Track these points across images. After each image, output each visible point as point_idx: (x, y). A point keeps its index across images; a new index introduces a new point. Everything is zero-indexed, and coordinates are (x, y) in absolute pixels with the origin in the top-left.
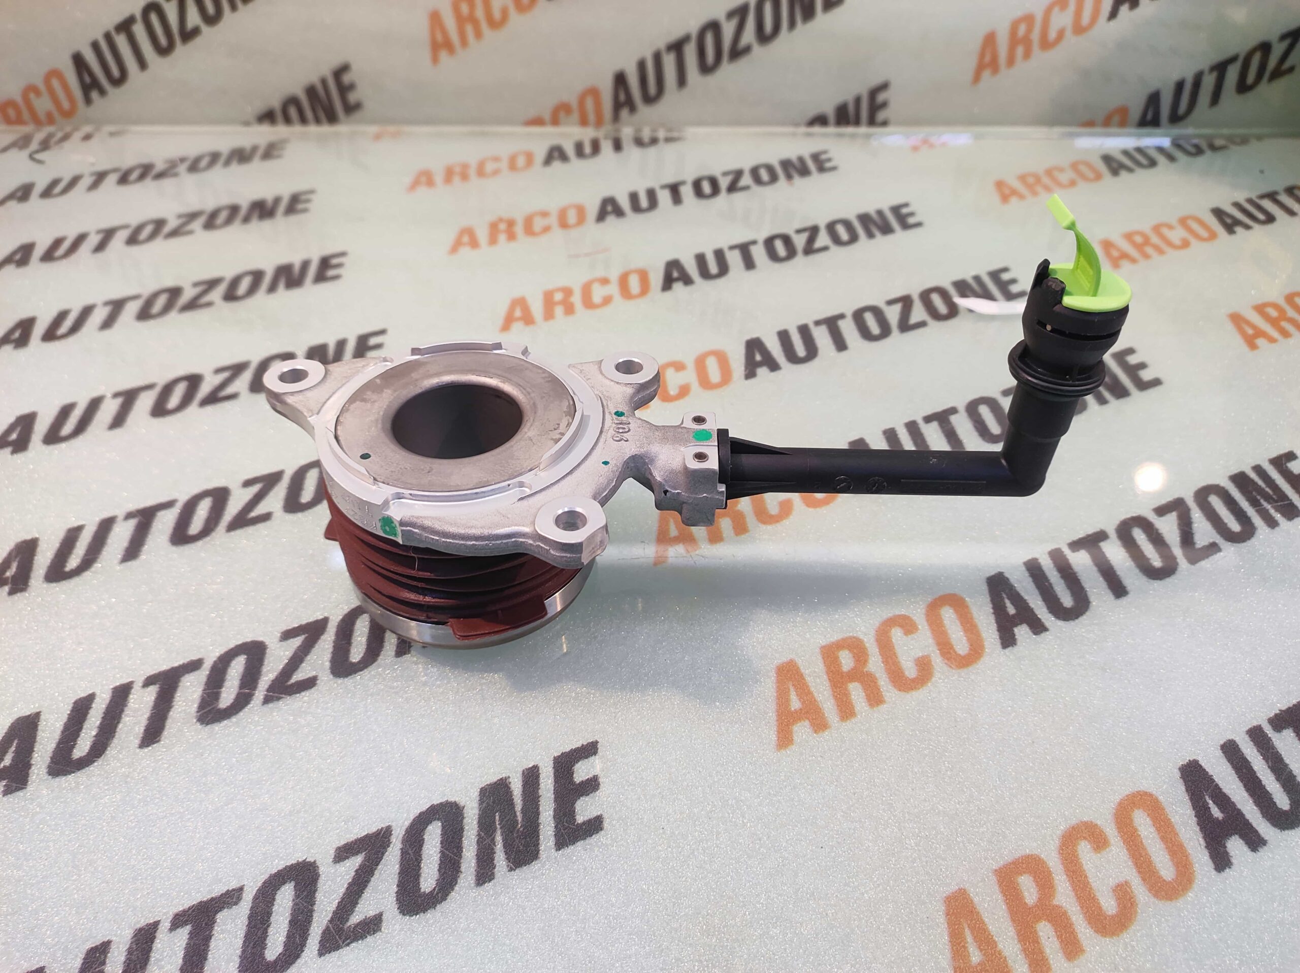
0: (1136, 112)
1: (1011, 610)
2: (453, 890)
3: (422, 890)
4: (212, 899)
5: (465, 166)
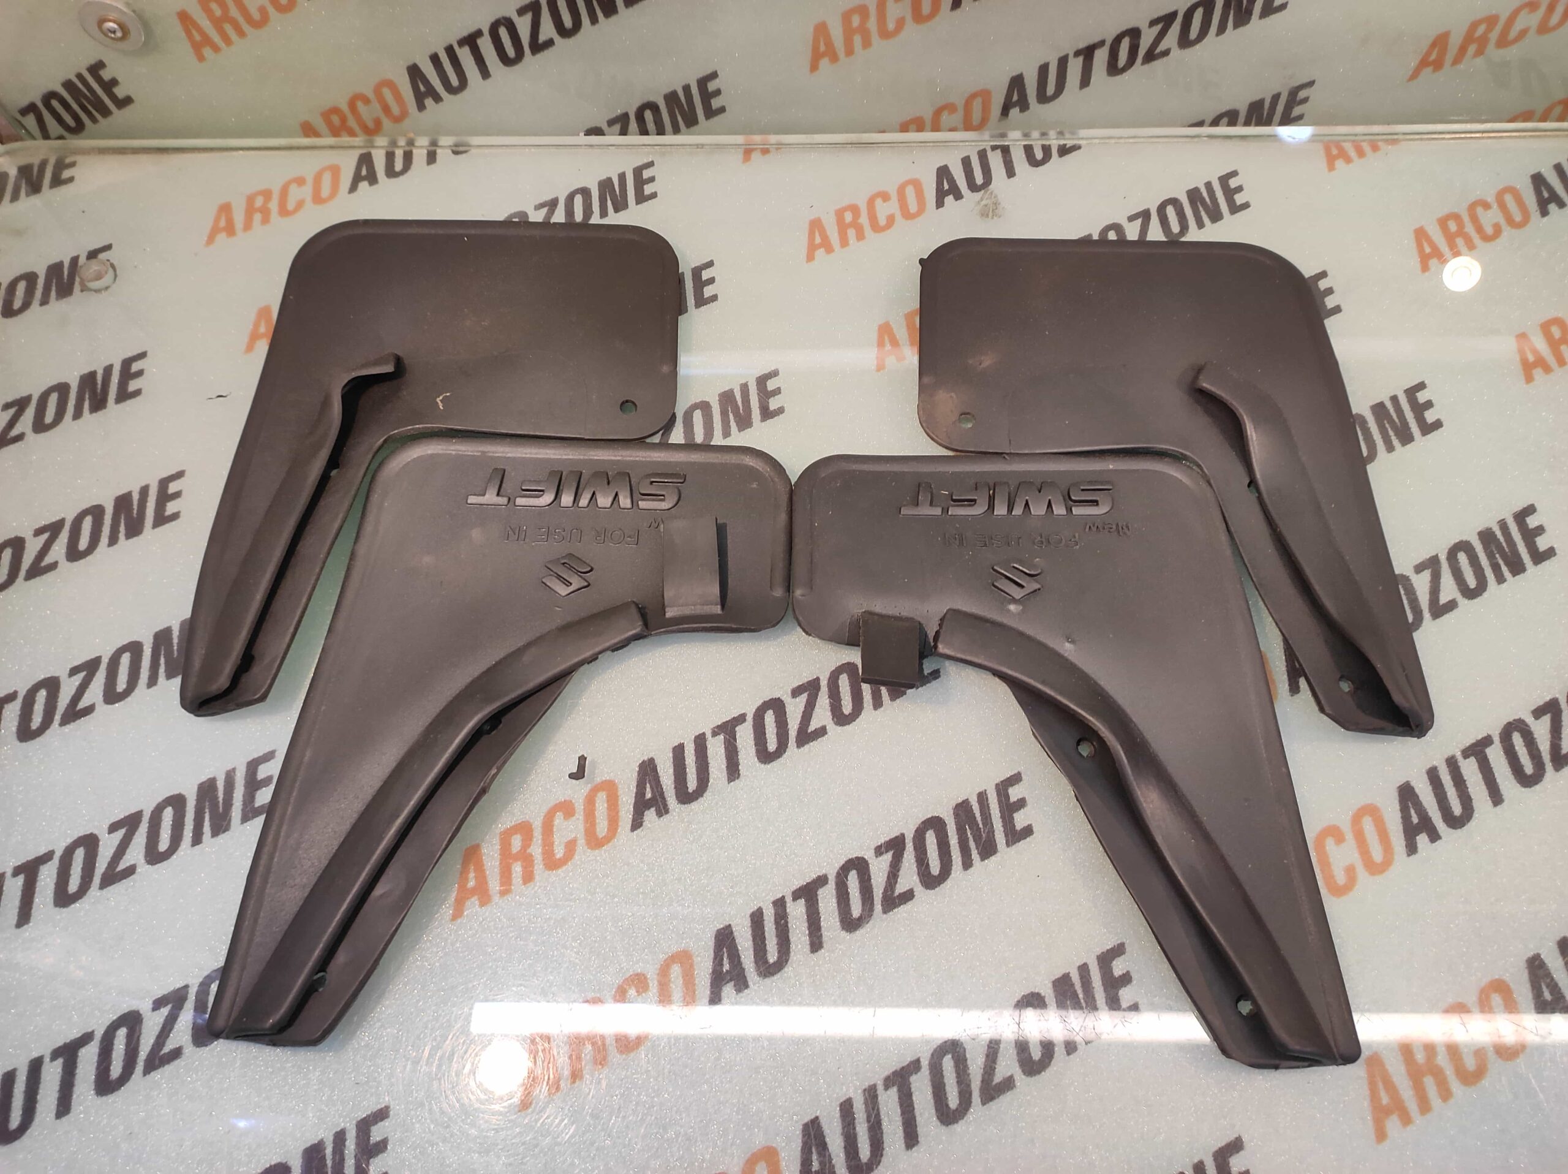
2: (1053, 1059)
3: (1034, 1060)
5: (854, 209)
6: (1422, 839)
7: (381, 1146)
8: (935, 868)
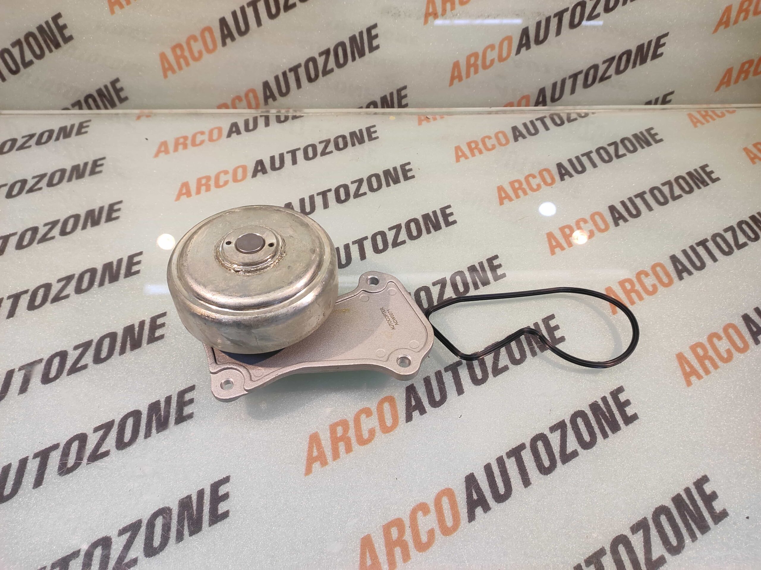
0: (533, 99)
1: (413, 403)
2: (166, 545)
3: (154, 547)
4: (68, 556)
5: (186, 138)
6: (416, 414)
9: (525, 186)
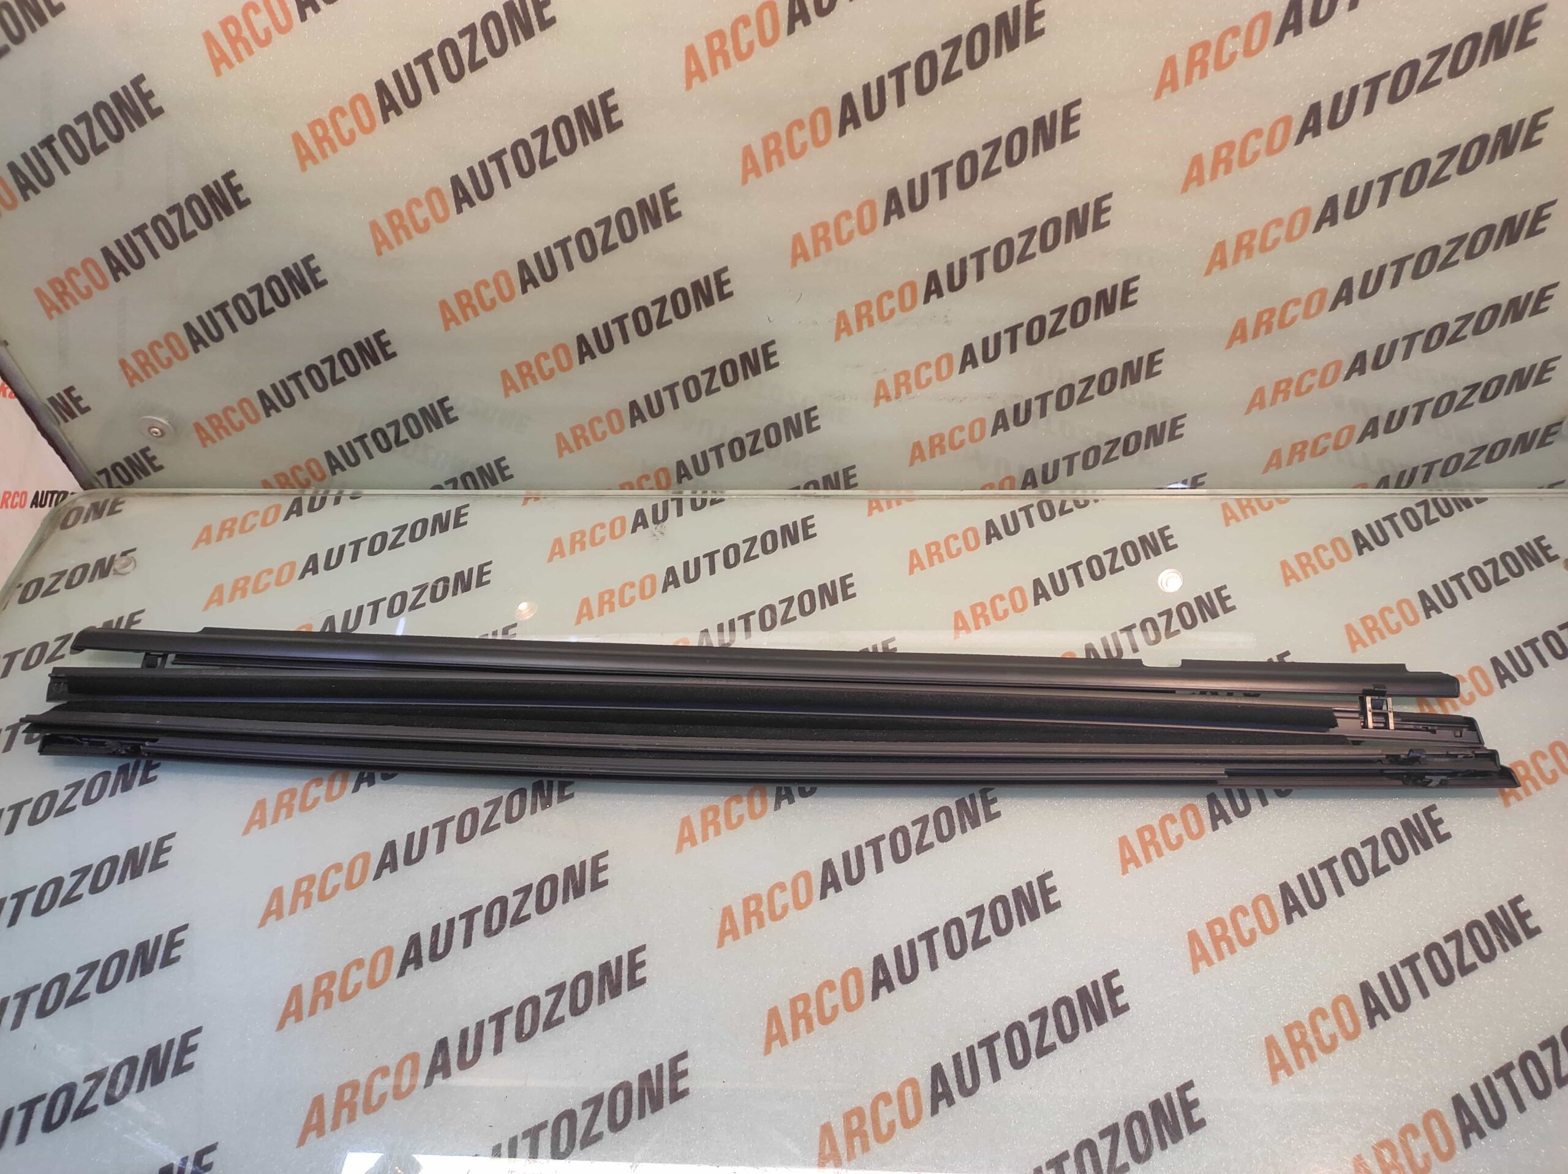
1: (829, 880)
2: (590, 1006)
3: (579, 1006)
4: (503, 1011)
6: (831, 891)
7: (194, 1048)
8: (546, 901)
9: (989, 612)
